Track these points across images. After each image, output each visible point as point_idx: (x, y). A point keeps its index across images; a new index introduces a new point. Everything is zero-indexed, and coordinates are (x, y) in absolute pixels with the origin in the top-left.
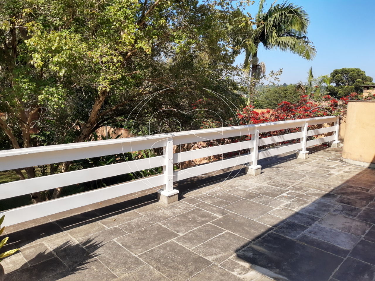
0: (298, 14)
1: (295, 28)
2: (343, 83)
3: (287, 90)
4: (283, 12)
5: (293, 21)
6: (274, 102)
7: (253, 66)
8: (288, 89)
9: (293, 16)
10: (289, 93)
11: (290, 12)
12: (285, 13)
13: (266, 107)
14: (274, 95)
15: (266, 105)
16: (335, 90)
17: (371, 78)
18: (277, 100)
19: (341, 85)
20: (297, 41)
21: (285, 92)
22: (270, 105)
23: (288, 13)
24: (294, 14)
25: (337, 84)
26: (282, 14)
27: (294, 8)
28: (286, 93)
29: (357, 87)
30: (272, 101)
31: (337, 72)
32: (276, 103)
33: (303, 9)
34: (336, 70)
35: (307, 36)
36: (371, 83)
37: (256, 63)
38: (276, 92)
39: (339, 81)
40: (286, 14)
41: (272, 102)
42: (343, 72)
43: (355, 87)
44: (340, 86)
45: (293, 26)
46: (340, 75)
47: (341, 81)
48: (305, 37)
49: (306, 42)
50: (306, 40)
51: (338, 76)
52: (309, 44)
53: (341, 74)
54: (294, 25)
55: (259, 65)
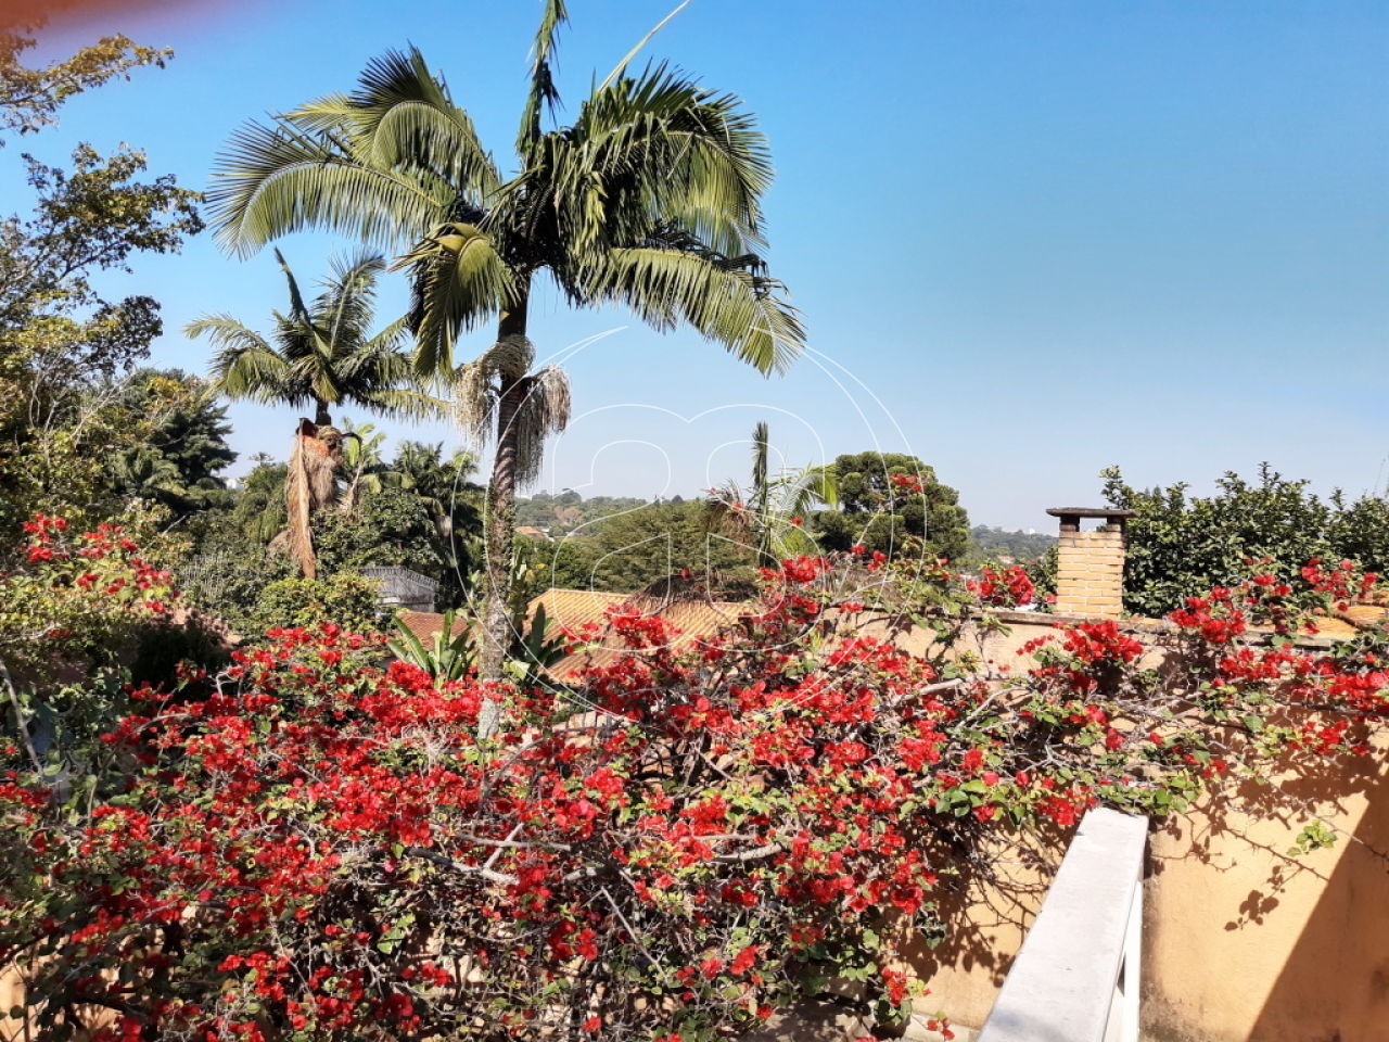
0: (718, 135)
1: (705, 203)
2: (867, 503)
3: (682, 520)
4: (649, 118)
5: (694, 167)
6: (636, 561)
7: (502, 377)
8: (687, 513)
9: (694, 141)
10: (688, 530)
11: (682, 121)
12: (656, 123)
13: (605, 578)
14: (634, 534)
15: (605, 573)
16: (842, 525)
17: (951, 491)
18: (646, 553)
19: (859, 510)
20: (717, 275)
21: (676, 525)
22: (620, 572)
23: (669, 128)
24: (701, 132)
25: (847, 505)
26: (641, 131)
27: (702, 103)
28: (681, 528)
29: (915, 521)
30: (629, 557)
31: (850, 464)
32: (643, 567)
33: (737, 111)
34: (846, 457)
35: (762, 258)
36: (953, 508)
37: (523, 369)
38: (643, 525)
39: (856, 496)
40: (664, 129)
41: (627, 562)
42: (866, 464)
43: (907, 520)
44: (858, 514)
45: (695, 193)
46: (857, 474)
47: (861, 497)
48: (752, 260)
49: (757, 282)
50: (759, 273)
51: (851, 478)
52: (773, 292)
53: (860, 471)
54: (701, 190)
55: (535, 380)
